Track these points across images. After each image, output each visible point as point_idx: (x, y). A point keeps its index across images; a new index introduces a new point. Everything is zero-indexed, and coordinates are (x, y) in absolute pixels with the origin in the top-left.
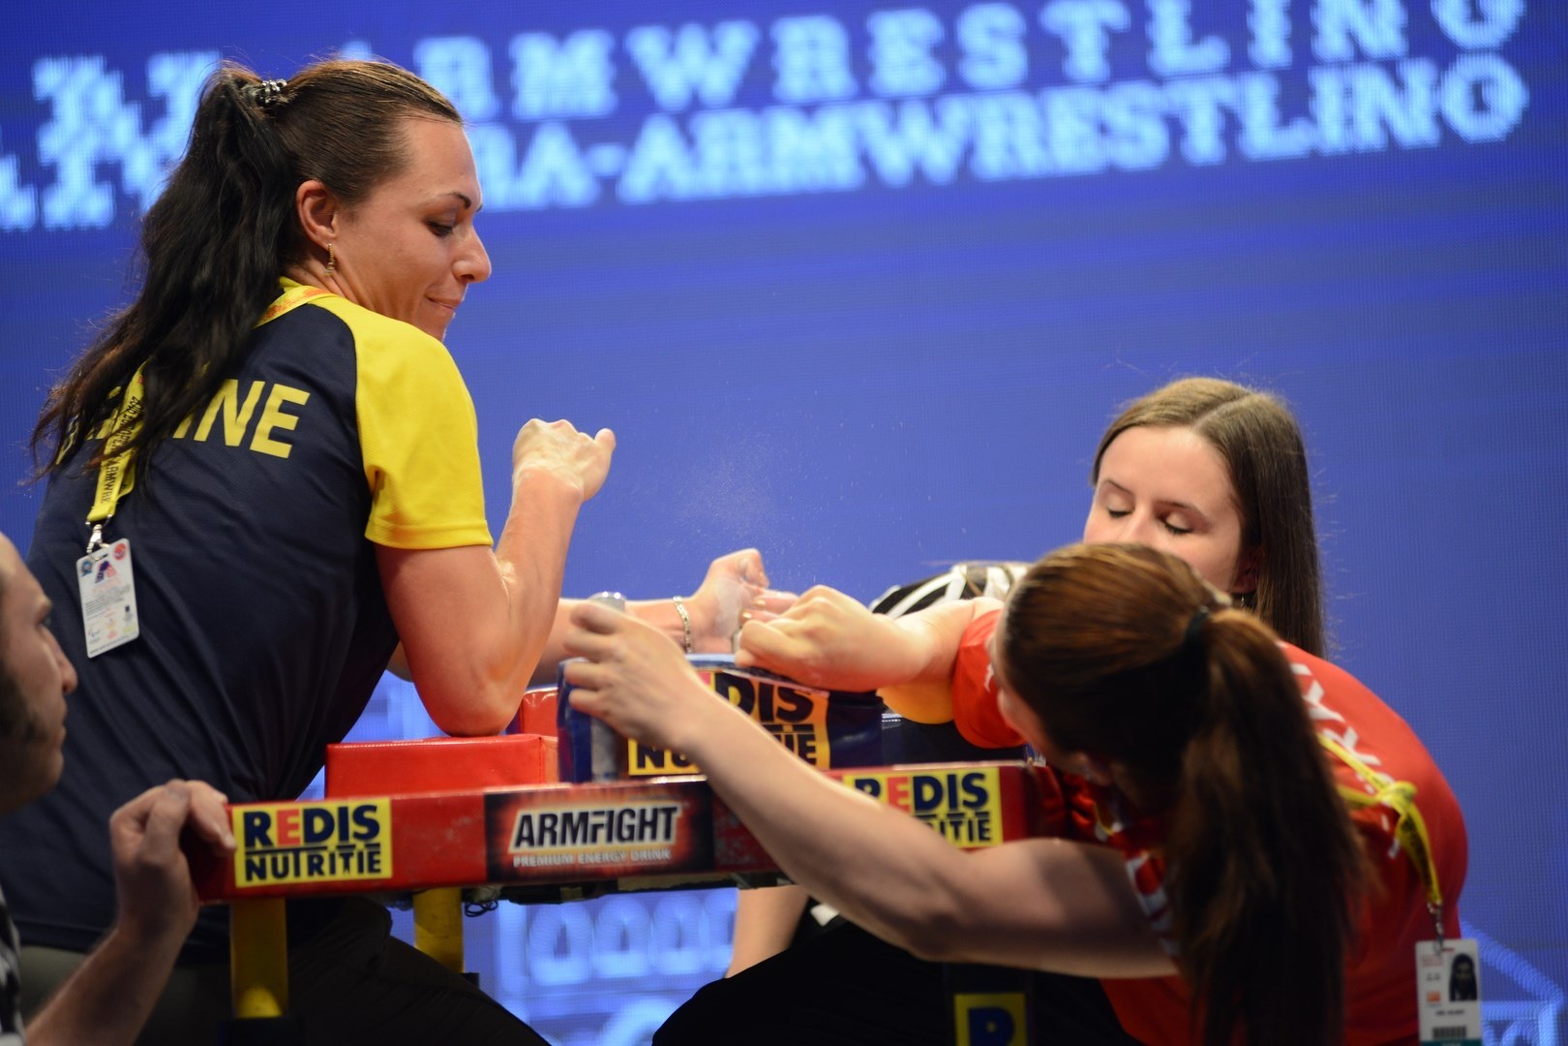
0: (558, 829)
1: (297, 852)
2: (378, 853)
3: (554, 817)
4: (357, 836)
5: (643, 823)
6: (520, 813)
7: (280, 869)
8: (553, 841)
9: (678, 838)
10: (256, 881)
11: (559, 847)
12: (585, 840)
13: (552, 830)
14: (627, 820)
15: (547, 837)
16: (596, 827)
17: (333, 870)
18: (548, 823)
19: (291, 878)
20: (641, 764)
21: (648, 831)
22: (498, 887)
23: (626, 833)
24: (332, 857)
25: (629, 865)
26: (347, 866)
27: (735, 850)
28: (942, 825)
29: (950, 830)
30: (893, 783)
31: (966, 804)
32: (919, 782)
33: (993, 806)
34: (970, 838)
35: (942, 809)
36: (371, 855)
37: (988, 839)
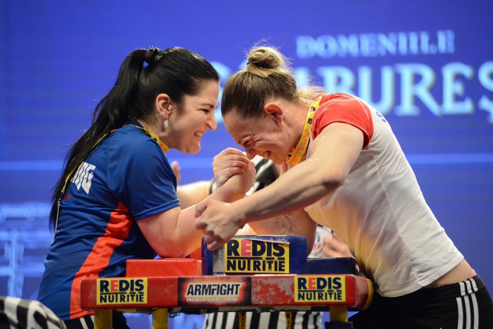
0: (201, 290)
1: (117, 294)
2: (143, 295)
3: (200, 286)
4: (136, 289)
5: (229, 289)
6: (189, 284)
7: (111, 299)
8: (199, 294)
9: (240, 294)
10: (103, 303)
11: (201, 296)
12: (210, 294)
13: (199, 290)
14: (224, 288)
15: (198, 292)
16: (213, 290)
17: (128, 300)
18: (198, 288)
19: (114, 303)
20: (228, 269)
21: (230, 292)
22: (180, 308)
23: (223, 292)
24: (128, 296)
25: (224, 303)
26: (133, 299)
27: (259, 299)
28: (326, 294)
29: (328, 296)
30: (310, 279)
31: (334, 287)
32: (319, 280)
33: (343, 288)
34: (335, 299)
35: (326, 289)
36: (140, 296)
37: (341, 299)
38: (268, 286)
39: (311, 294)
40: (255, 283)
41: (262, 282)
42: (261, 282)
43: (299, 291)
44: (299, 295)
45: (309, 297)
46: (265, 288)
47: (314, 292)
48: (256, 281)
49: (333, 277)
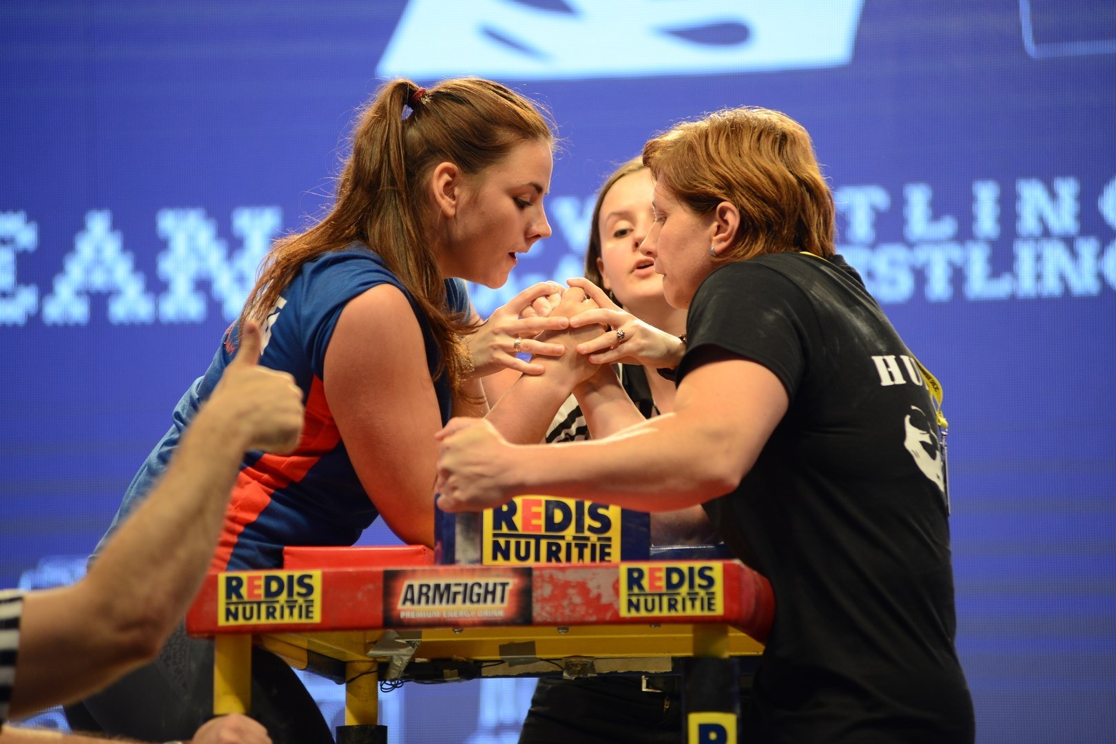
0: (431, 594)
1: (259, 603)
2: (312, 606)
3: (428, 586)
4: (299, 594)
5: (487, 592)
6: (406, 583)
7: (248, 614)
8: (427, 602)
9: (510, 603)
10: (232, 622)
11: (431, 606)
12: (448, 602)
13: (427, 595)
14: (476, 590)
15: (423, 599)
16: (456, 594)
17: (282, 616)
18: (424, 590)
19: (254, 621)
21: (489, 597)
23: (475, 598)
24: (282, 608)
25: (476, 619)
26: (291, 614)
27: (547, 612)
28: (684, 600)
29: (688, 604)
30: (652, 571)
31: (700, 586)
32: (669, 571)
33: (718, 588)
34: (702, 608)
35: (685, 589)
36: (307, 607)
37: (713, 610)
38: (567, 585)
39: (653, 600)
40: (539, 580)
41: (555, 577)
42: (551, 577)
43: (629, 595)
44: (630, 603)
45: (650, 606)
46: (562, 589)
47: (660, 595)
48: (541, 576)
49: (698, 565)
